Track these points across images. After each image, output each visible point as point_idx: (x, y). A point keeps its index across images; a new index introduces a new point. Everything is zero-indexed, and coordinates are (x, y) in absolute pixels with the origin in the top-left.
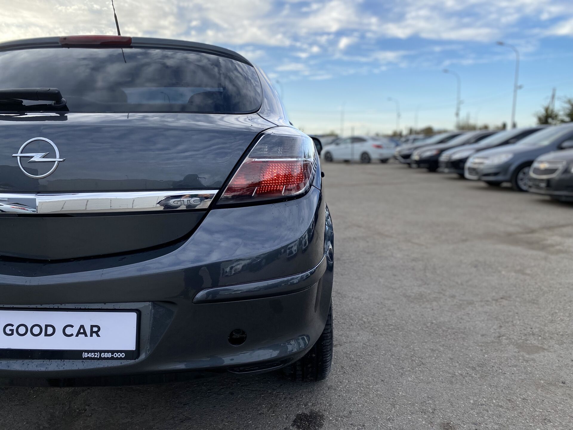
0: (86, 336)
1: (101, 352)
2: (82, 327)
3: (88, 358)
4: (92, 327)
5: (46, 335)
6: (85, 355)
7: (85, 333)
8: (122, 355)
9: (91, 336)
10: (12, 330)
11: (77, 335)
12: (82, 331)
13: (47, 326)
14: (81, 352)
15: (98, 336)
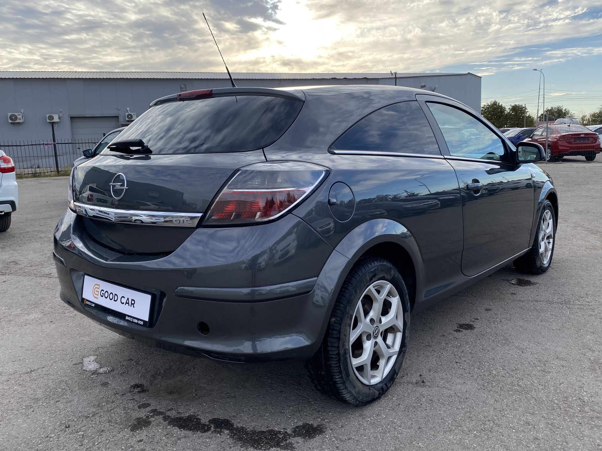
0: (129, 306)
1: (134, 318)
2: (128, 299)
3: (128, 320)
4: (132, 300)
5: (115, 301)
6: (127, 318)
7: (128, 303)
8: (142, 323)
9: (131, 306)
10: (103, 294)
11: (125, 304)
12: (128, 302)
13: (116, 295)
14: (125, 315)
15: (134, 307)
